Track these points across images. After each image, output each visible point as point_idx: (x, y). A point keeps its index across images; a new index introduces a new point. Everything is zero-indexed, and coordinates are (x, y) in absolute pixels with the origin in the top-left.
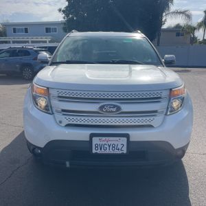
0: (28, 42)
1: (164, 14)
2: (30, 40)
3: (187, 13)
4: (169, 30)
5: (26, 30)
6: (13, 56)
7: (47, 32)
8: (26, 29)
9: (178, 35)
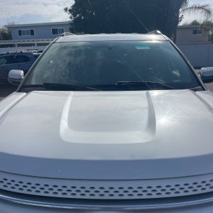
0: (34, 45)
1: (181, 10)
2: (36, 43)
3: (206, 8)
4: (185, 28)
5: (32, 33)
6: (10, 63)
7: (54, 33)
8: (31, 30)
9: (195, 32)
